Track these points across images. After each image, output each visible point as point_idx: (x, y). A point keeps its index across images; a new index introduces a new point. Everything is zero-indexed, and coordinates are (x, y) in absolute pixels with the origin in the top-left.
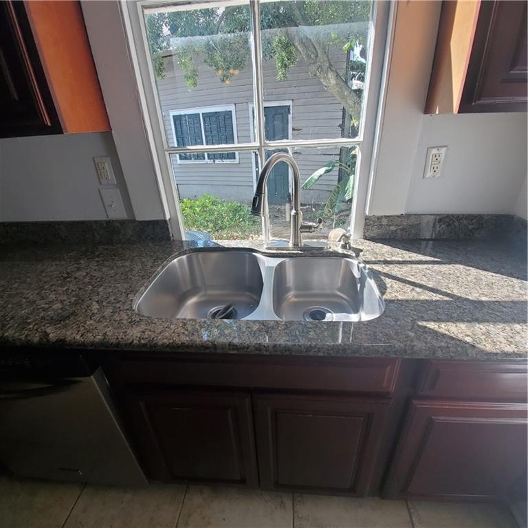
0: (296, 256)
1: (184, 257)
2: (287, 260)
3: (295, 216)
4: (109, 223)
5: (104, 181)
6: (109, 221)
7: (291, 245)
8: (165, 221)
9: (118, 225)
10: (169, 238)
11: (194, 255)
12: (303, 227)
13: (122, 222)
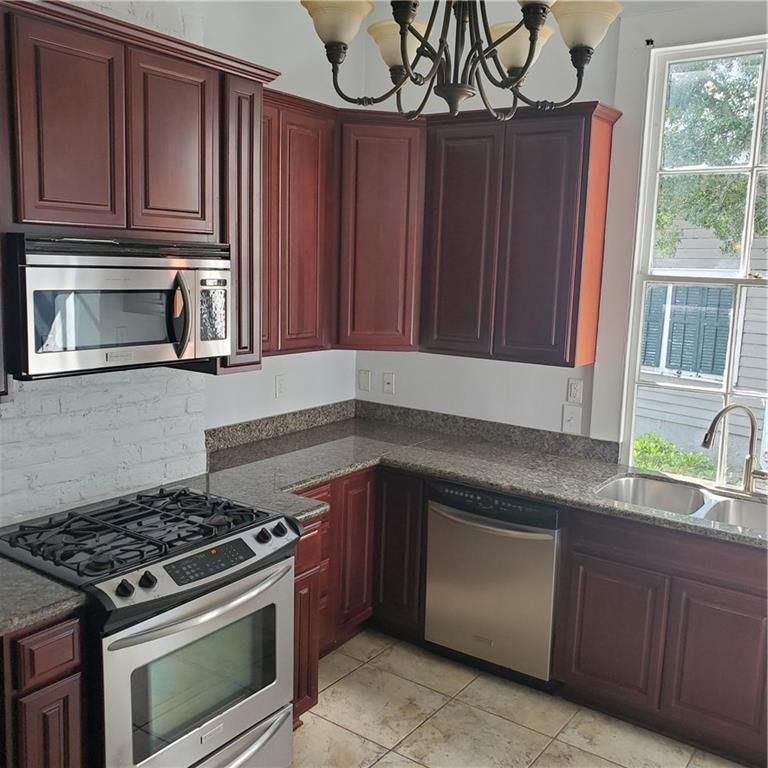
0: (745, 499)
1: (632, 479)
2: (732, 500)
3: (748, 461)
4: (562, 435)
5: (571, 399)
6: (563, 434)
7: (742, 488)
8: (617, 444)
9: (570, 438)
10: (616, 461)
11: (641, 480)
12: (756, 473)
13: (575, 437)
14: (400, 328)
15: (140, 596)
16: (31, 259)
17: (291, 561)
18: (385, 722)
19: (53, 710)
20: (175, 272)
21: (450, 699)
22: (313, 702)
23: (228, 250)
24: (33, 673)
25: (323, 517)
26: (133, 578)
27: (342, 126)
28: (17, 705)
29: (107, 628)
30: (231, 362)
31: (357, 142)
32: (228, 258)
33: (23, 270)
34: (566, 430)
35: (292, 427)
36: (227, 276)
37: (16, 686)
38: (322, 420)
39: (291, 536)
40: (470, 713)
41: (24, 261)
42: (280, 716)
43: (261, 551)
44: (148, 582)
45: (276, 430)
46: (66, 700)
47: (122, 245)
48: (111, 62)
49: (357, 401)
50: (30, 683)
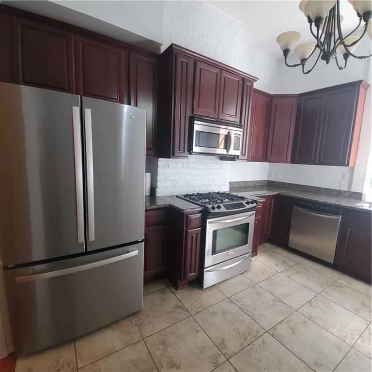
4: (340, 190)
5: (344, 179)
8: (362, 193)
9: (343, 192)
10: (361, 199)
13: (345, 191)
14: (285, 156)
15: (216, 210)
16: (196, 122)
17: (254, 212)
18: (277, 265)
19: (194, 235)
20: (228, 130)
21: (297, 263)
22: (256, 254)
23: (242, 126)
24: (190, 225)
25: (263, 202)
26: (216, 206)
27: (272, 100)
28: (186, 231)
29: (208, 217)
30: (240, 158)
31: (276, 104)
32: (241, 128)
33: (194, 125)
34: (342, 189)
35: (249, 185)
36: (241, 133)
37: (186, 227)
38: (258, 184)
39: (255, 204)
40: (304, 268)
41: (194, 123)
42: (248, 255)
43: (248, 206)
44: (219, 207)
45: (245, 185)
46: (197, 234)
47: (216, 121)
48: (217, 73)
49: (268, 181)
50: (190, 227)
